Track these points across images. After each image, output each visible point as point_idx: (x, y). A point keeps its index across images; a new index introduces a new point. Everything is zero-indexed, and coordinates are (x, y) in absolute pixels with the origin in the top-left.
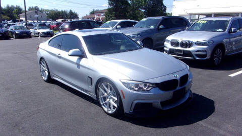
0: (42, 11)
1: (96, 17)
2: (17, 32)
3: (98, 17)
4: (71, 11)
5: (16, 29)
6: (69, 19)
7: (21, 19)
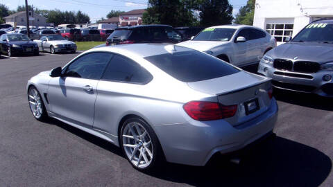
0: (38, 12)
1: (121, 21)
2: (14, 46)
3: (124, 21)
4: (80, 12)
5: (11, 40)
6: (77, 23)
7: (7, 23)
